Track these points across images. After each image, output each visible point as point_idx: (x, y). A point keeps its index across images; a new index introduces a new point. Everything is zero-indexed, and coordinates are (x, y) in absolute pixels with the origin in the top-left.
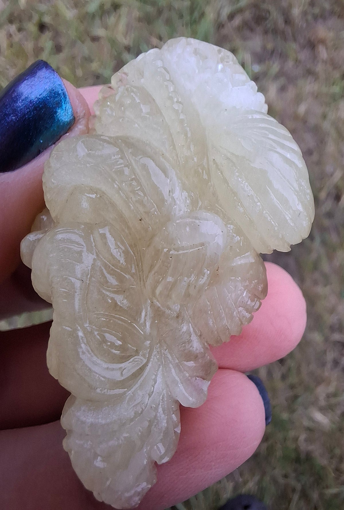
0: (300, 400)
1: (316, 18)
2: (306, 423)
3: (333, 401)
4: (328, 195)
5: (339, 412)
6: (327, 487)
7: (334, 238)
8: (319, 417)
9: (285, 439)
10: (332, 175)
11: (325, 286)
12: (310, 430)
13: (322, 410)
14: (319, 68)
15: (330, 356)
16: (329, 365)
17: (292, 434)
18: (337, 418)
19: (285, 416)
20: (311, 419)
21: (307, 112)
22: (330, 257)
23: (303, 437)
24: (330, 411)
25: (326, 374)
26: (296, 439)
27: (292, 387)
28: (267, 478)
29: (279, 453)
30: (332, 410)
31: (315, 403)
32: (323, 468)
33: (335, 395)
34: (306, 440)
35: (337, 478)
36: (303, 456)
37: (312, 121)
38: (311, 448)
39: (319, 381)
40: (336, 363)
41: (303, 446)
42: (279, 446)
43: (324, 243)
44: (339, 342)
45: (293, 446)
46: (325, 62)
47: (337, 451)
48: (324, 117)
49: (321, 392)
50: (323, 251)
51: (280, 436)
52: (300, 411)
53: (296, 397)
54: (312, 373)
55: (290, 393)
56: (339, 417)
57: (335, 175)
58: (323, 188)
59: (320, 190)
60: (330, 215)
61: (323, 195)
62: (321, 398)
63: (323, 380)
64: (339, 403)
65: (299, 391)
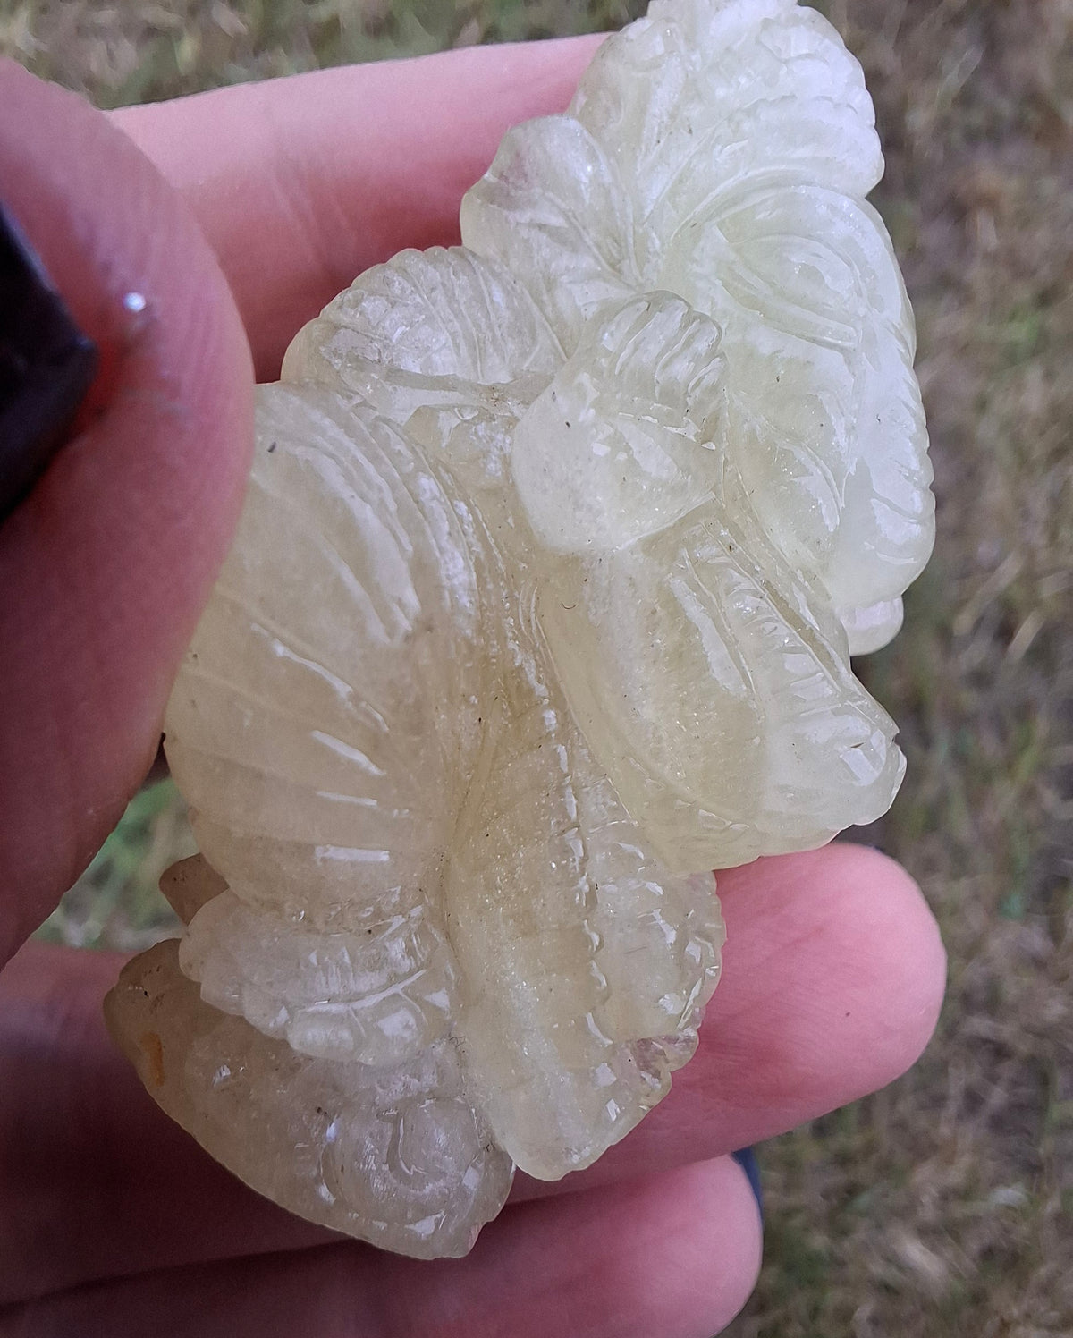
0: (863, 1201)
1: (972, 137)
2: (877, 1269)
3: (959, 1210)
4: (979, 623)
5: (974, 1246)
7: (987, 745)
8: (916, 1252)
9: (815, 1312)
10: (993, 568)
11: (956, 877)
12: (887, 1289)
13: (926, 1233)
14: (977, 274)
15: (958, 1081)
16: (952, 1108)
17: (834, 1297)
18: (969, 1263)
19: (819, 1242)
20: (893, 1260)
22: (976, 801)
23: (865, 1309)
24: (949, 1239)
25: (945, 1130)
26: (845, 1314)
27: (843, 1160)
30: (958, 1239)
31: (905, 1212)
33: (965, 1193)
34: (876, 1322)
39: (922, 1149)
40: (973, 1100)
42: (795, 1330)
43: (960, 757)
44: (985, 1042)
45: (834, 1335)
46: (992, 258)
48: (982, 405)
49: (927, 1179)
50: (954, 780)
51: (800, 1301)
52: (861, 1234)
53: (852, 1191)
54: (901, 1126)
55: (838, 1178)
56: (974, 1260)
57: (1002, 568)
58: (967, 601)
59: (959, 605)
60: (981, 679)
61: (963, 622)
62: (926, 1199)
63: (934, 1148)
64: (975, 1220)
65: (863, 1172)
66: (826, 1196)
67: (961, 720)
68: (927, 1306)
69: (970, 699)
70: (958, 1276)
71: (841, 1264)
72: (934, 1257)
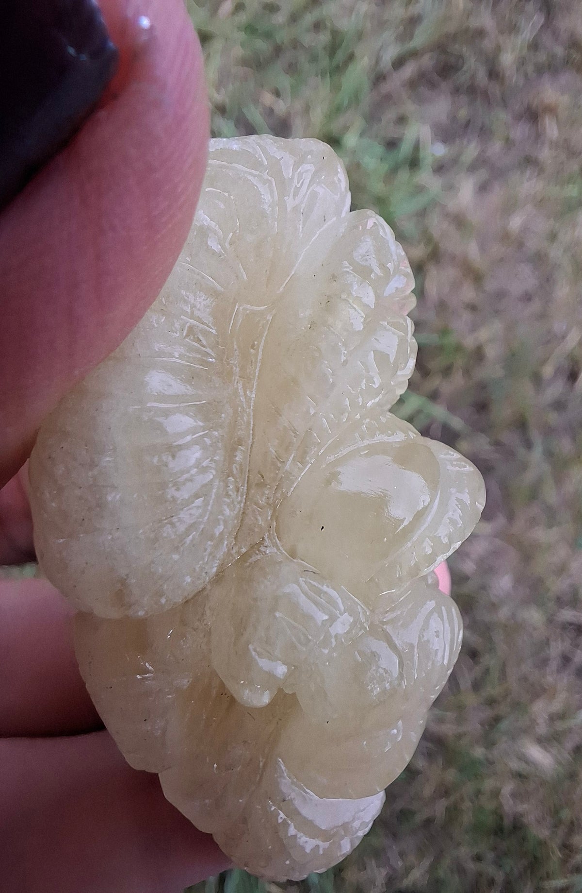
0: (504, 725)
1: (539, 70)
2: (515, 765)
3: (560, 726)
4: (558, 371)
5: (569, 745)
6: (548, 877)
7: (565, 446)
8: (538, 754)
9: (478, 793)
10: (564, 337)
11: (550, 526)
12: (520, 776)
13: (543, 741)
14: (545, 154)
15: (556, 649)
16: (554, 664)
17: (488, 784)
18: (567, 756)
19: (479, 752)
20: (524, 759)
21: (525, 229)
22: (559, 478)
23: (507, 789)
24: (555, 743)
25: (550, 679)
26: (496, 794)
27: (491, 702)
28: (447, 862)
29: (467, 818)
30: (559, 742)
31: (527, 730)
32: (542, 844)
33: (562, 716)
34: (514, 795)
35: (564, 861)
36: (507, 822)
37: (532, 244)
38: (522, 808)
39: (537, 692)
40: (566, 660)
41: (509, 806)
42: (467, 805)
43: (549, 454)
44: (571, 624)
45: (490, 806)
46: (554, 145)
47: (566, 814)
48: (553, 237)
49: (541, 709)
50: (546, 468)
51: (469, 788)
52: (503, 744)
53: (497, 719)
54: (524, 679)
55: (487, 713)
56: (569, 753)
57: (568, 338)
58: (548, 359)
59: (544, 362)
60: (559, 405)
61: (548, 371)
62: (540, 721)
63: (544, 690)
64: (570, 730)
65: (503, 709)
66: (482, 724)
67: (549, 431)
68: (543, 783)
69: (553, 418)
70: (560, 764)
71: (491, 763)
72: (548, 755)
